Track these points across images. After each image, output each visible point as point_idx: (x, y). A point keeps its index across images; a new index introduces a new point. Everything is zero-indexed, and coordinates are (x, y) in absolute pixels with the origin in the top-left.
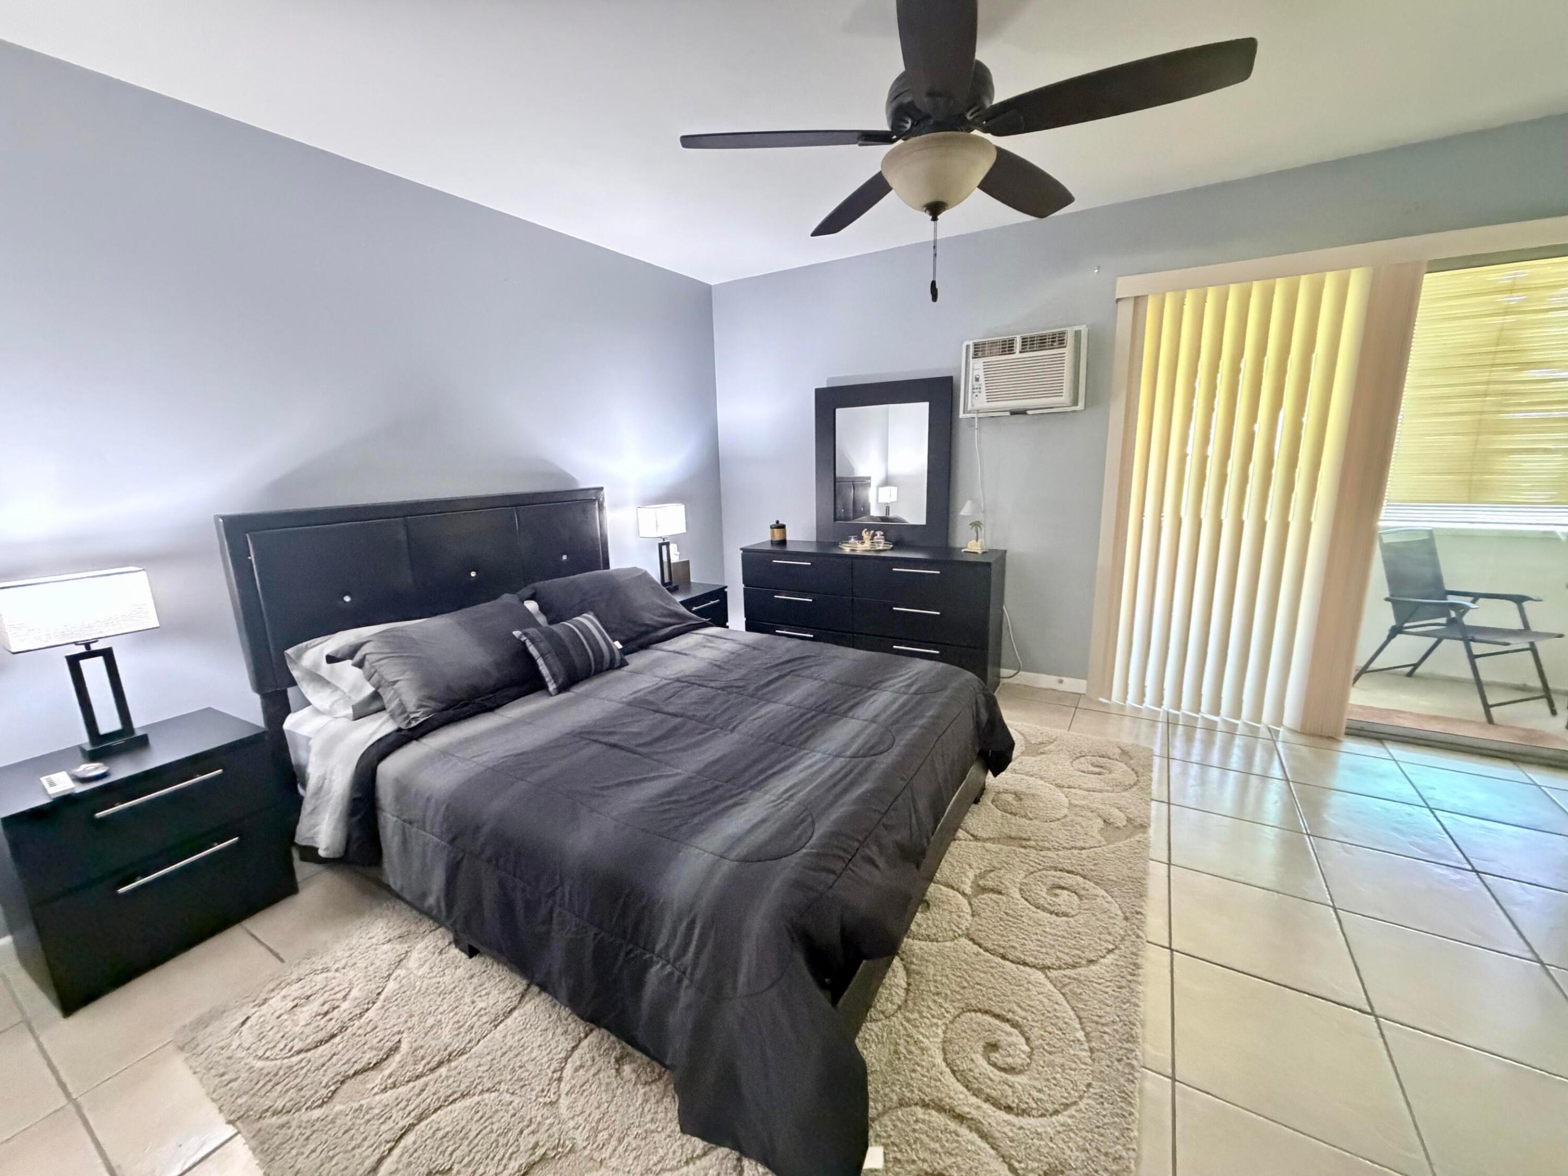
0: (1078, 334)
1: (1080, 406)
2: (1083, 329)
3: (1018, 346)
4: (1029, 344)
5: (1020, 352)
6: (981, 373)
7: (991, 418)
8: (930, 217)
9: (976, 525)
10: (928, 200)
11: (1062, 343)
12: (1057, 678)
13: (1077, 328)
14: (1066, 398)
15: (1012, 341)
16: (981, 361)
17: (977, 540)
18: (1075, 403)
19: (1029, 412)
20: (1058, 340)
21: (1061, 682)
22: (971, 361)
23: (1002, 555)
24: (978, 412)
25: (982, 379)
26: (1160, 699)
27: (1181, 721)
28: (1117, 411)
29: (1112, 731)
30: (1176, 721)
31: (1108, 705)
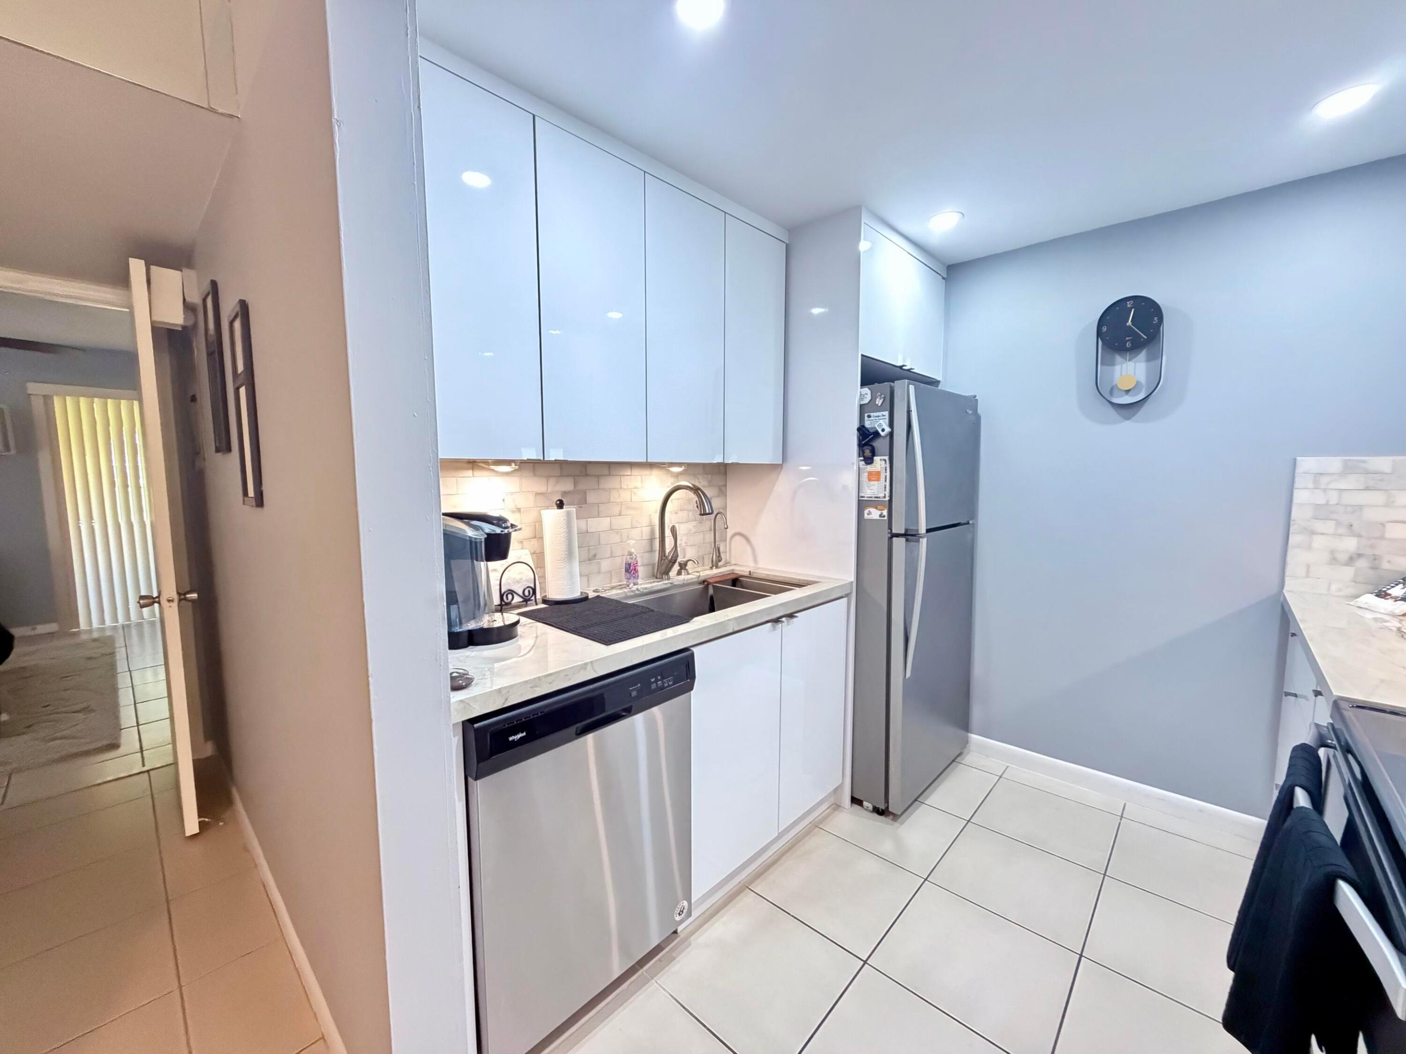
1: (13, 452)
2: (5, 407)
12: (31, 627)
18: (8, 450)
21: (35, 629)
26: (115, 618)
27: (133, 625)
28: (44, 460)
29: (84, 637)
30: (129, 626)
31: (78, 631)
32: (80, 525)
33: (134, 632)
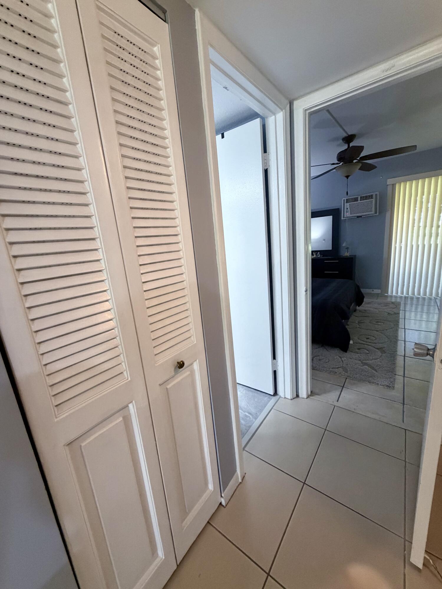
0: (376, 195)
1: (378, 214)
2: (378, 193)
3: (359, 199)
4: (362, 198)
5: (360, 201)
6: (348, 207)
7: (351, 219)
8: (346, 178)
9: (347, 248)
10: (346, 175)
11: (372, 198)
12: (372, 290)
13: (376, 193)
14: (373, 212)
15: (357, 198)
16: (348, 204)
17: (348, 252)
18: (376, 213)
19: (362, 217)
20: (371, 197)
21: (373, 291)
22: (346, 204)
23: (355, 256)
24: (348, 217)
25: (349, 209)
26: (402, 293)
27: (409, 297)
28: (388, 215)
29: (389, 299)
30: (407, 297)
31: (387, 295)
32: (396, 245)
33: (409, 302)
